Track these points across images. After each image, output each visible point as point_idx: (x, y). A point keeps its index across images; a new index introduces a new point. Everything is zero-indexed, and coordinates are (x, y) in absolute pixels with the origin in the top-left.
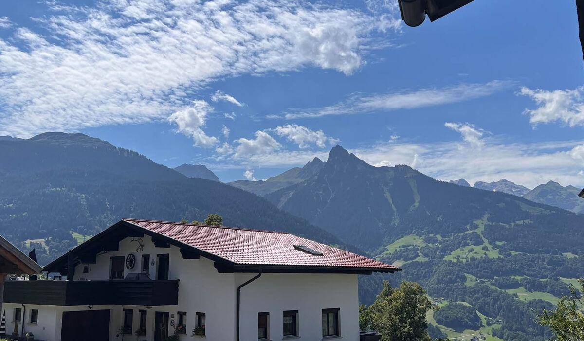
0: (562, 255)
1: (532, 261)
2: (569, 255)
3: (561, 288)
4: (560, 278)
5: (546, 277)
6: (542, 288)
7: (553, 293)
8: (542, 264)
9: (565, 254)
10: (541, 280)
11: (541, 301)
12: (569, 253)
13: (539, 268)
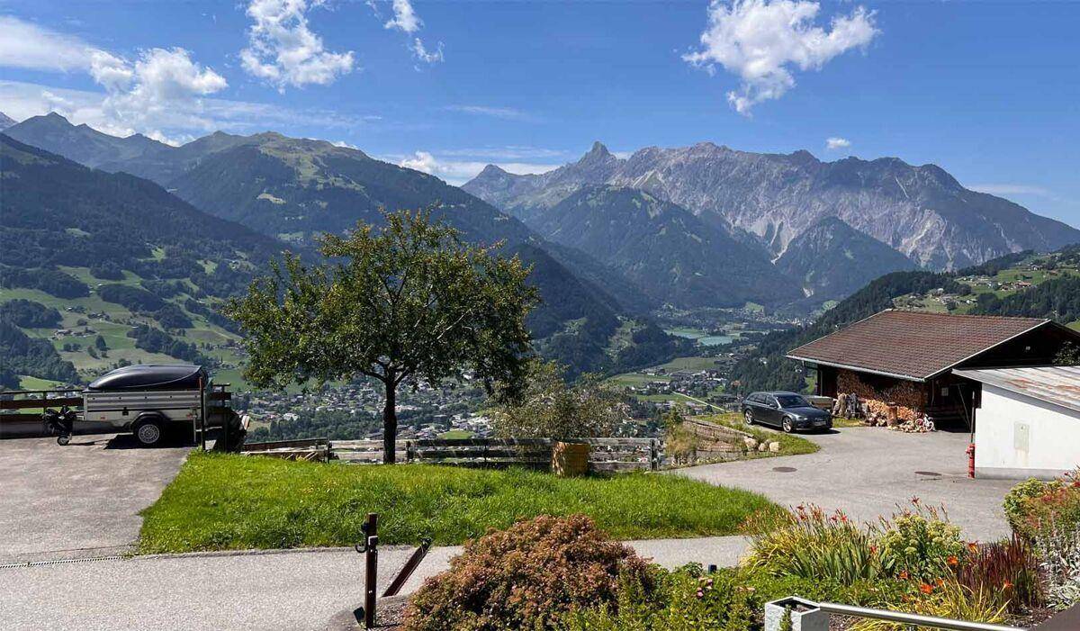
0: (65, 232)
1: (15, 239)
2: (78, 232)
3: (61, 282)
4: (60, 266)
5: (37, 265)
6: (27, 282)
7: (46, 289)
8: (32, 245)
9: (70, 230)
10: (28, 270)
11: (25, 302)
12: (77, 230)
13: (26, 251)
